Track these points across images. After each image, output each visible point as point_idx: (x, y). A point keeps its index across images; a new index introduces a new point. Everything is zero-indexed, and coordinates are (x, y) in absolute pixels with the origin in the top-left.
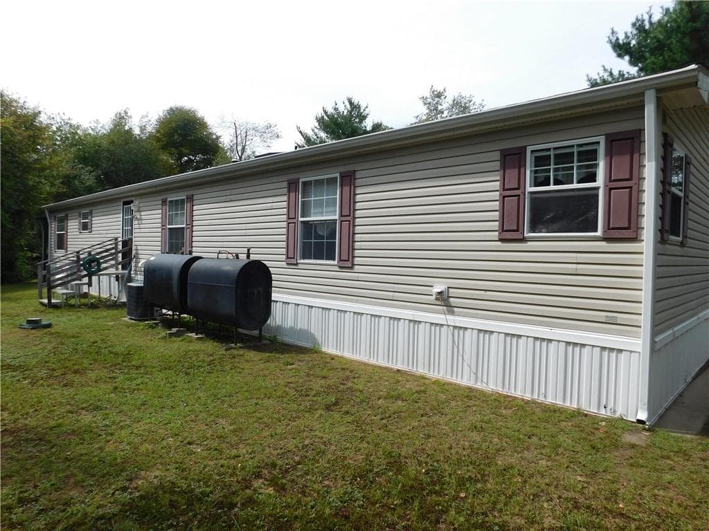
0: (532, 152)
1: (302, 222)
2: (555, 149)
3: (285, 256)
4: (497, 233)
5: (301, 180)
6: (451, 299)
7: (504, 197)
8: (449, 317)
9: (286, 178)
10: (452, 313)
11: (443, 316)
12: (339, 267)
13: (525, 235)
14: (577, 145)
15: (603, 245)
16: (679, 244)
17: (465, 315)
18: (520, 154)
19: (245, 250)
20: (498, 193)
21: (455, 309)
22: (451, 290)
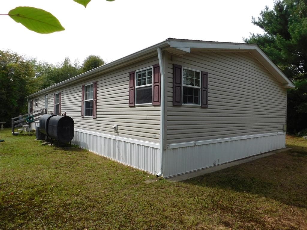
0: (137, 72)
1: (85, 101)
2: (142, 71)
3: (81, 115)
4: (128, 104)
5: (85, 86)
6: (118, 130)
7: (130, 90)
8: (117, 137)
9: (81, 85)
10: (118, 135)
11: (114, 136)
12: (94, 118)
13: (135, 105)
14: (147, 70)
15: (152, 108)
16: (200, 107)
17: (123, 136)
18: (133, 74)
19: (64, 113)
20: (128, 89)
21: (119, 134)
22: (118, 126)
